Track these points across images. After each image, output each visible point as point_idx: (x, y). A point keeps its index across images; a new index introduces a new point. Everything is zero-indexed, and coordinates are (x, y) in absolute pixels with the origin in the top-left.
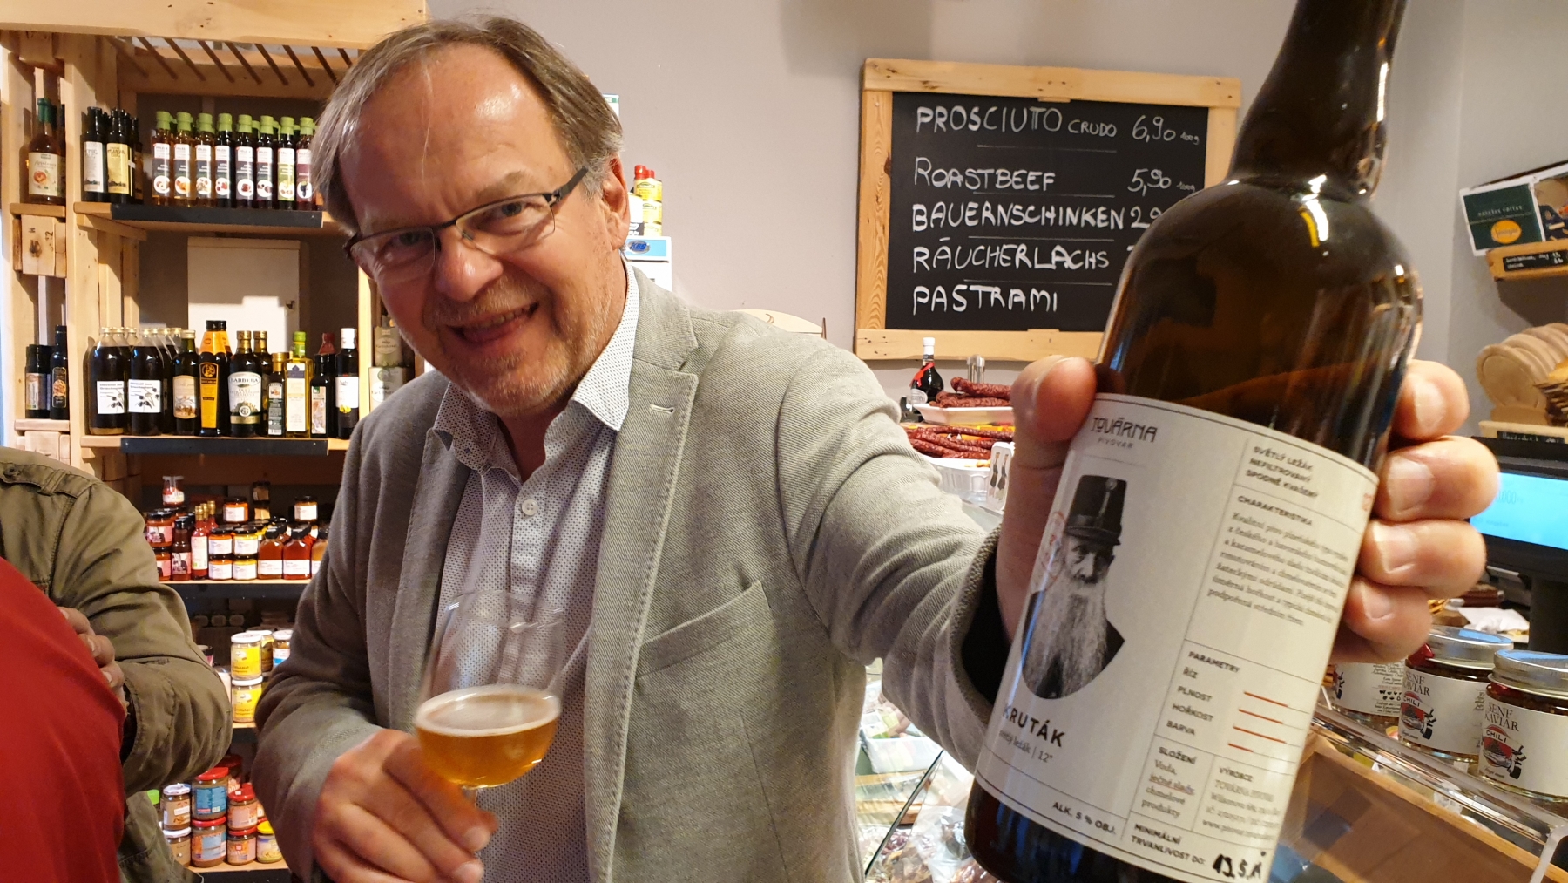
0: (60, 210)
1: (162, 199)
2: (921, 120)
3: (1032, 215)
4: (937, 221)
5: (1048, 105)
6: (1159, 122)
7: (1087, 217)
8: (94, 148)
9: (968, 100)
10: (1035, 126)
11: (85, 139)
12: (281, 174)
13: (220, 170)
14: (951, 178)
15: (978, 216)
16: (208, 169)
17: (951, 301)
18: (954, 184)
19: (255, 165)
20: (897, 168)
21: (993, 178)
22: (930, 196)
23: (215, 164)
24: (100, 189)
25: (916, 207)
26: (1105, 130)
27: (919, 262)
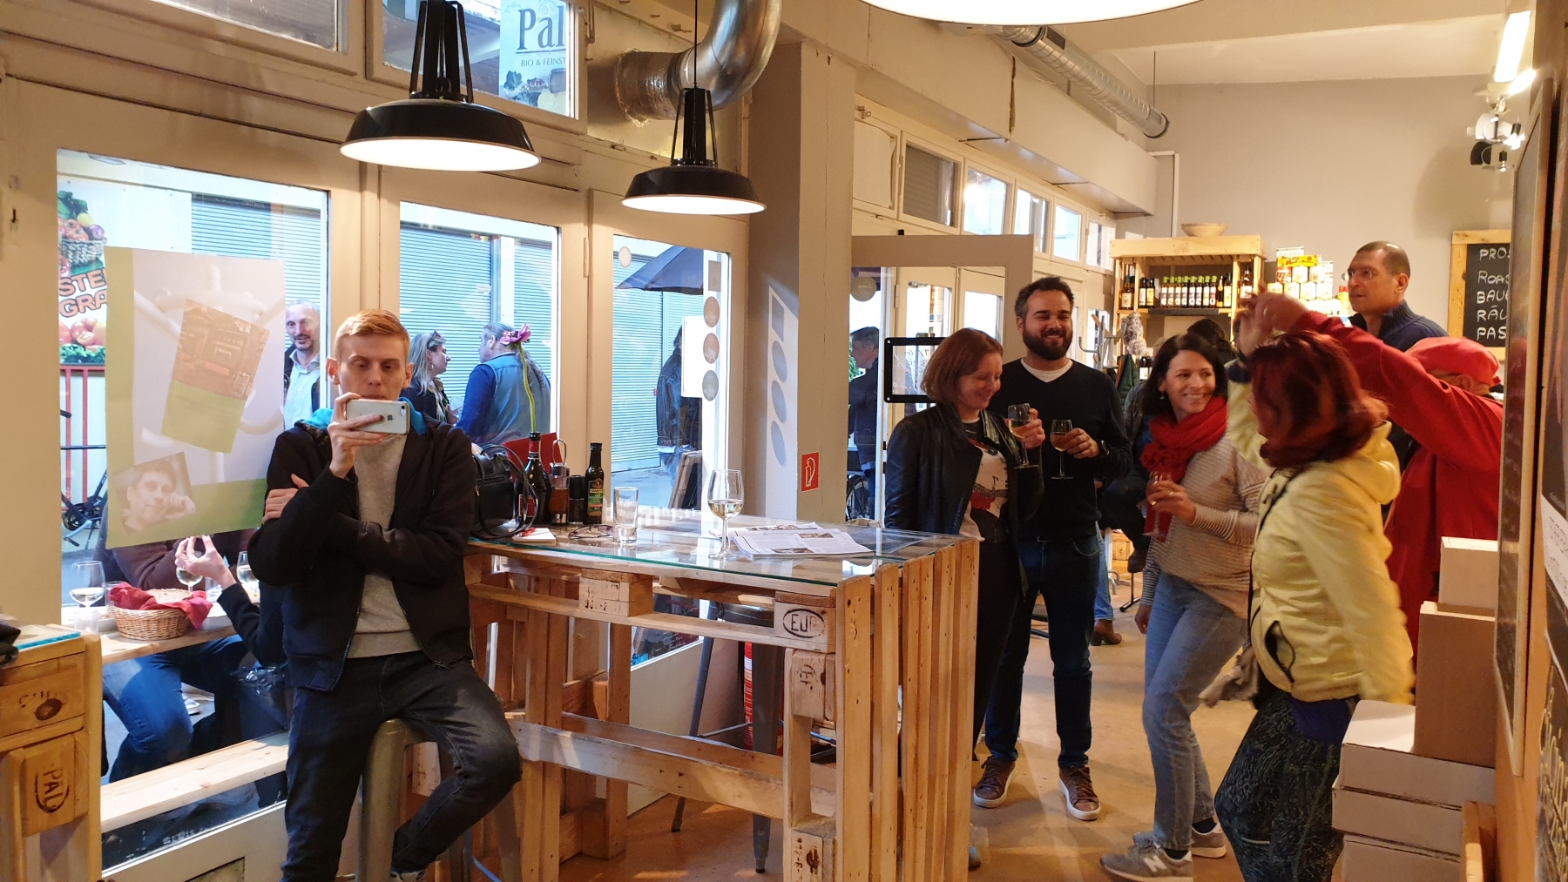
1: (1164, 306)
2: (1481, 255)
4: (1490, 299)
8: (1143, 290)
11: (1140, 288)
12: (1204, 296)
13: (1184, 296)
14: (1498, 279)
16: (1179, 295)
17: (1498, 334)
18: (1499, 282)
19: (1196, 294)
20: (1467, 276)
22: (1486, 288)
23: (1182, 294)
24: (1144, 304)
25: (1479, 293)
27: (1481, 318)
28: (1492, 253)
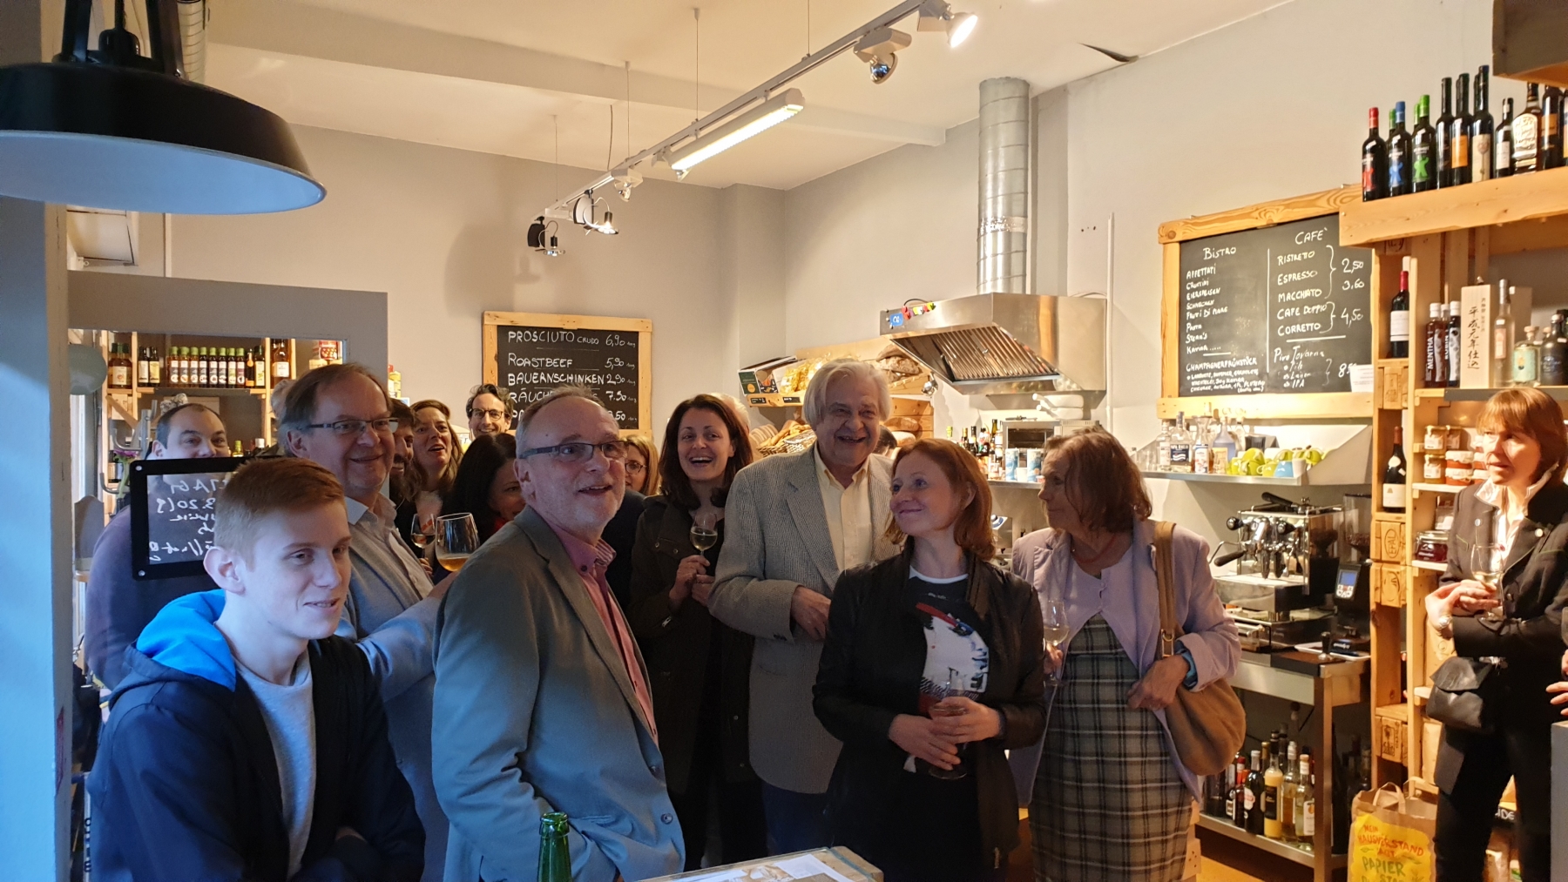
0: (129, 391)
1: (174, 384)
2: (510, 337)
3: (563, 378)
4: (520, 381)
5: (568, 330)
6: (617, 337)
7: (587, 379)
8: (144, 364)
9: (532, 329)
10: (562, 339)
11: (140, 359)
12: (230, 373)
13: (202, 372)
14: (525, 362)
15: (538, 379)
16: (196, 371)
18: (527, 365)
19: (218, 369)
20: (501, 358)
21: (544, 362)
22: (516, 370)
23: (199, 369)
24: (146, 381)
25: (510, 375)
26: (594, 341)
28: (520, 335)
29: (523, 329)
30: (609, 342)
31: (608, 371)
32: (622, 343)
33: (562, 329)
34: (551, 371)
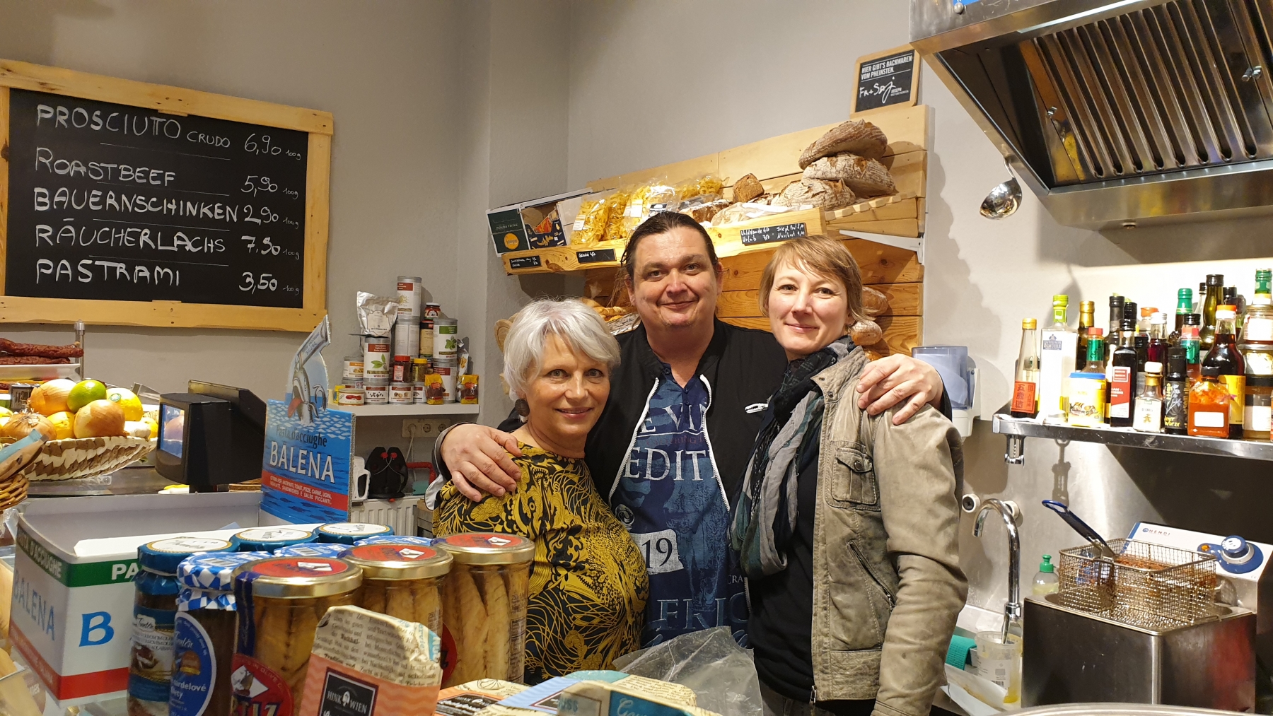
2: (40, 115)
3: (153, 205)
4: (60, 204)
5: (168, 116)
6: (267, 140)
7: (205, 210)
9: (91, 105)
10: (156, 132)
14: (73, 168)
15: (102, 201)
17: (77, 273)
18: (78, 173)
20: (17, 154)
21: (116, 172)
22: (53, 183)
25: (37, 190)
27: (41, 238)
28: (62, 114)
29: (71, 102)
30: (251, 147)
31: (248, 199)
32: (275, 151)
33: (154, 112)
34: (131, 189)
